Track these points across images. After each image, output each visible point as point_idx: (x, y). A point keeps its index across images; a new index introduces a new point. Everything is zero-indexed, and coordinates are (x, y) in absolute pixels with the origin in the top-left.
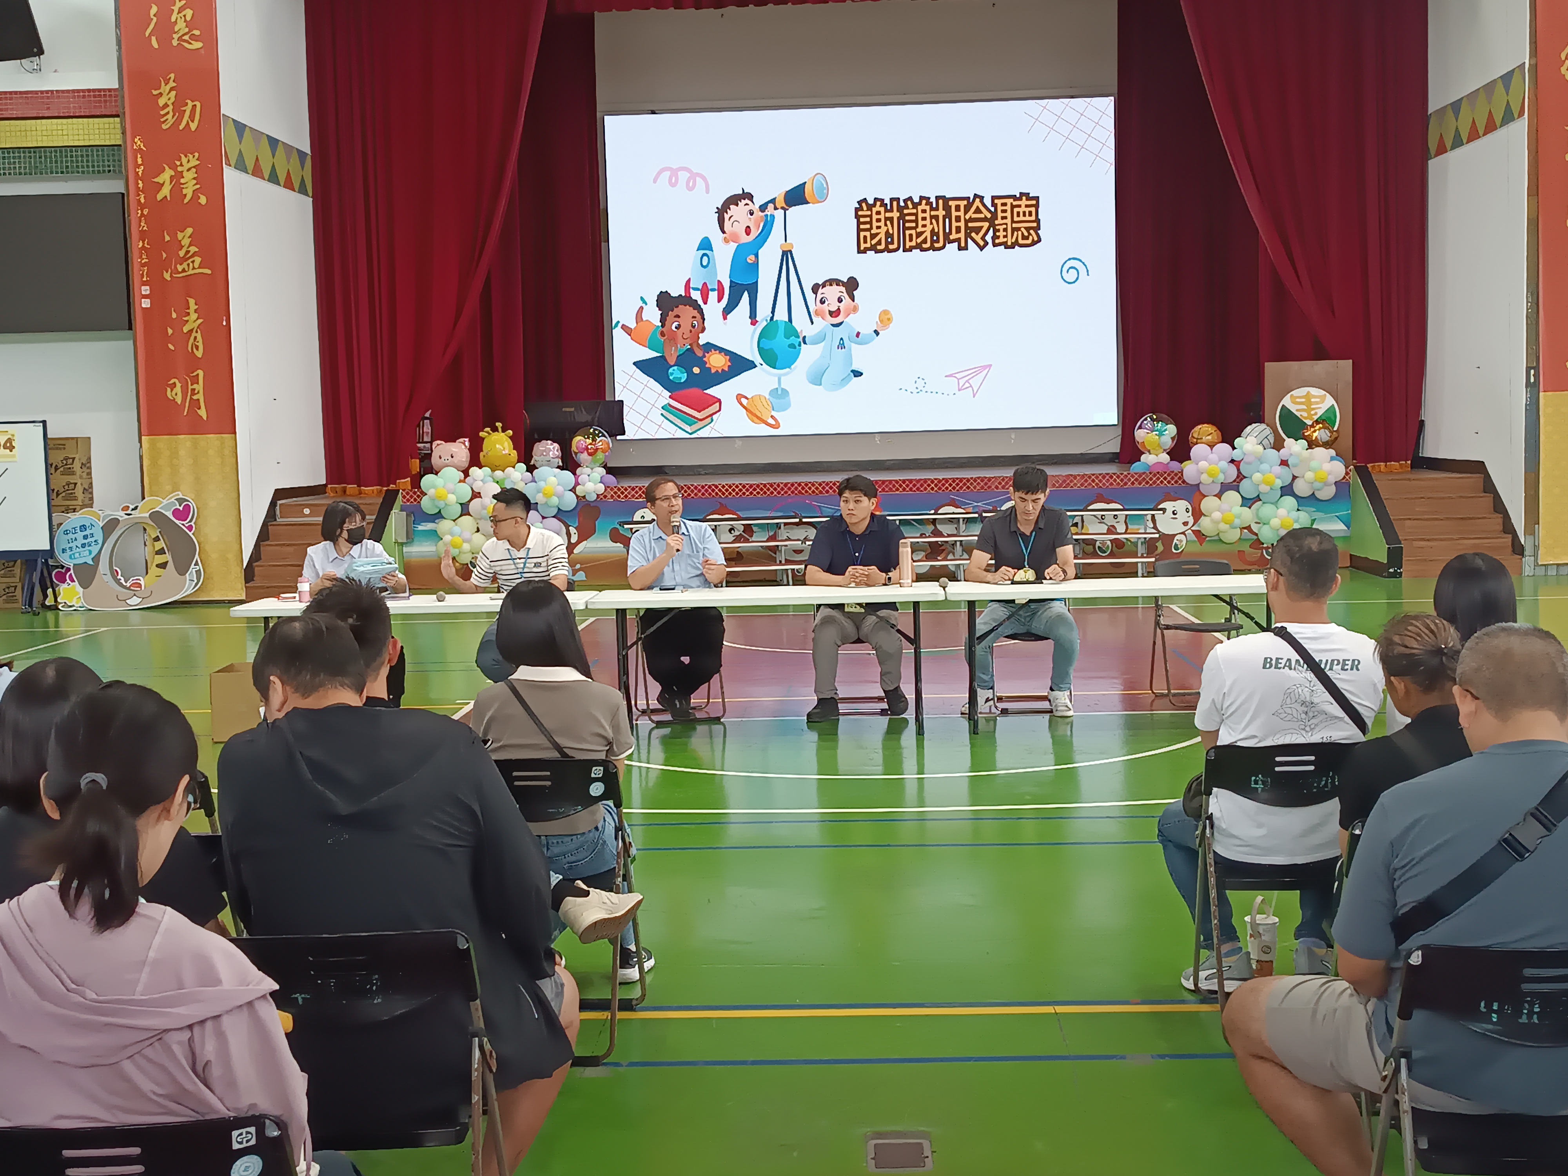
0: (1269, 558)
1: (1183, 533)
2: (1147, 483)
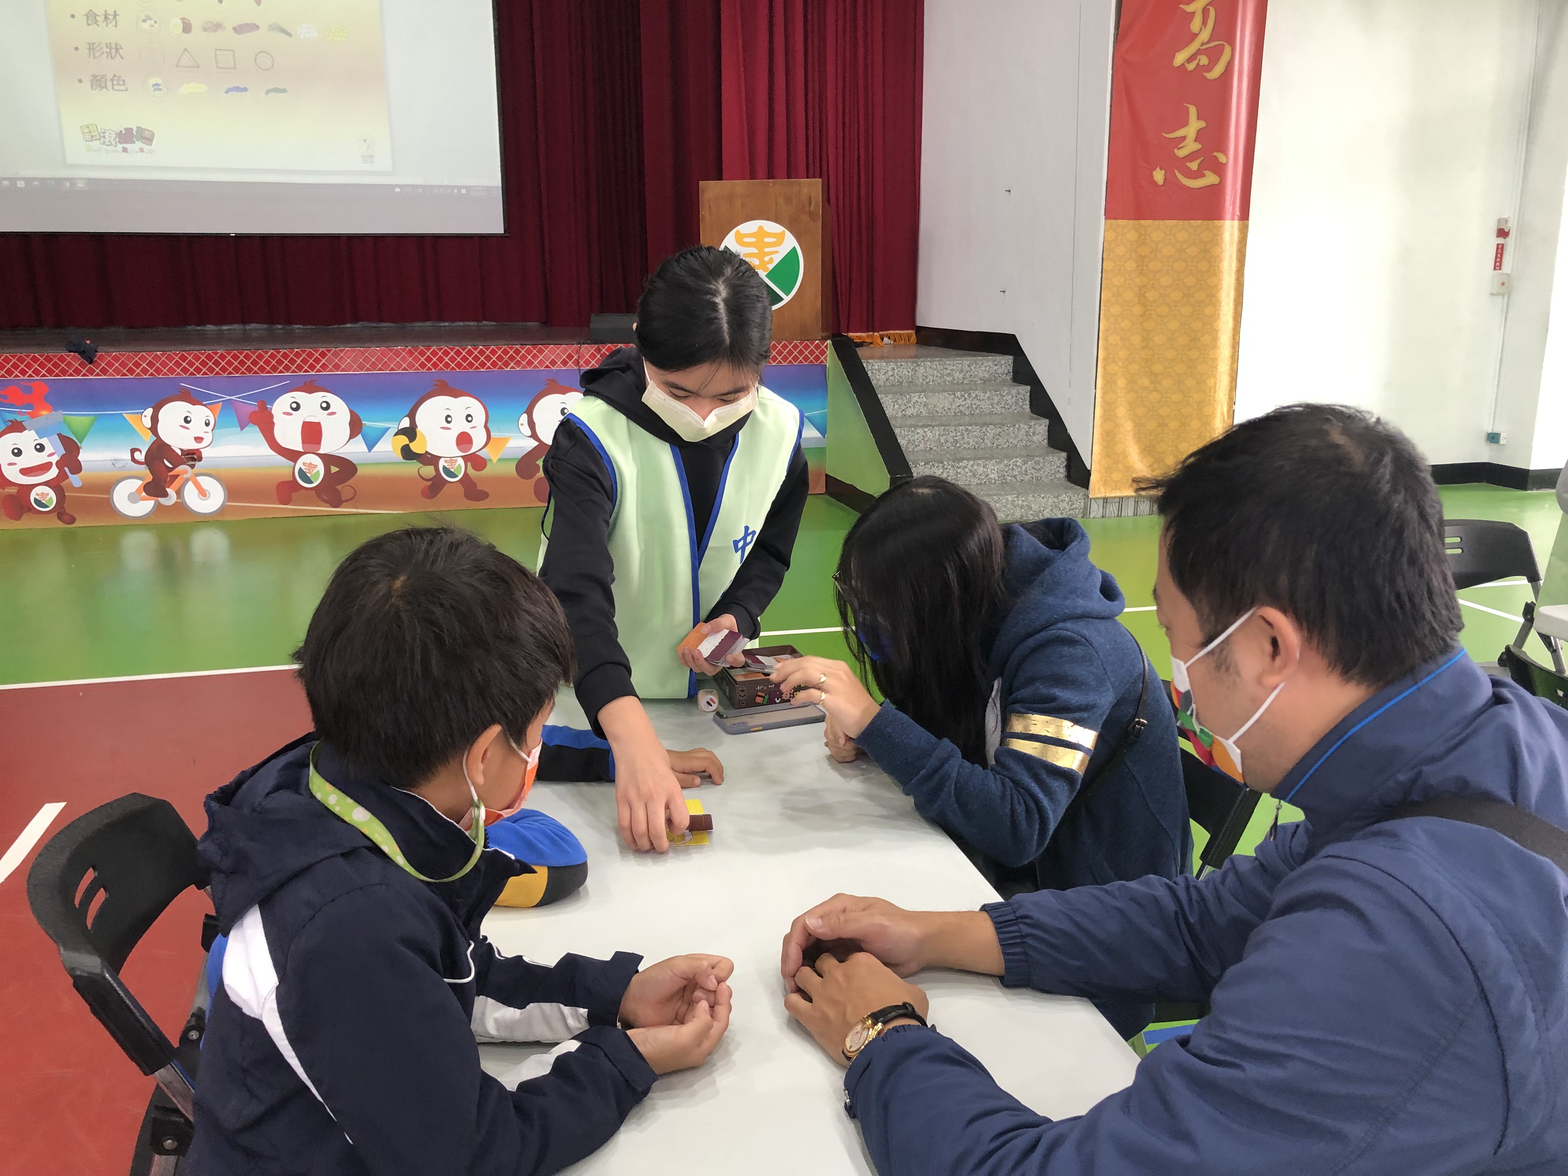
2: (518, 363)
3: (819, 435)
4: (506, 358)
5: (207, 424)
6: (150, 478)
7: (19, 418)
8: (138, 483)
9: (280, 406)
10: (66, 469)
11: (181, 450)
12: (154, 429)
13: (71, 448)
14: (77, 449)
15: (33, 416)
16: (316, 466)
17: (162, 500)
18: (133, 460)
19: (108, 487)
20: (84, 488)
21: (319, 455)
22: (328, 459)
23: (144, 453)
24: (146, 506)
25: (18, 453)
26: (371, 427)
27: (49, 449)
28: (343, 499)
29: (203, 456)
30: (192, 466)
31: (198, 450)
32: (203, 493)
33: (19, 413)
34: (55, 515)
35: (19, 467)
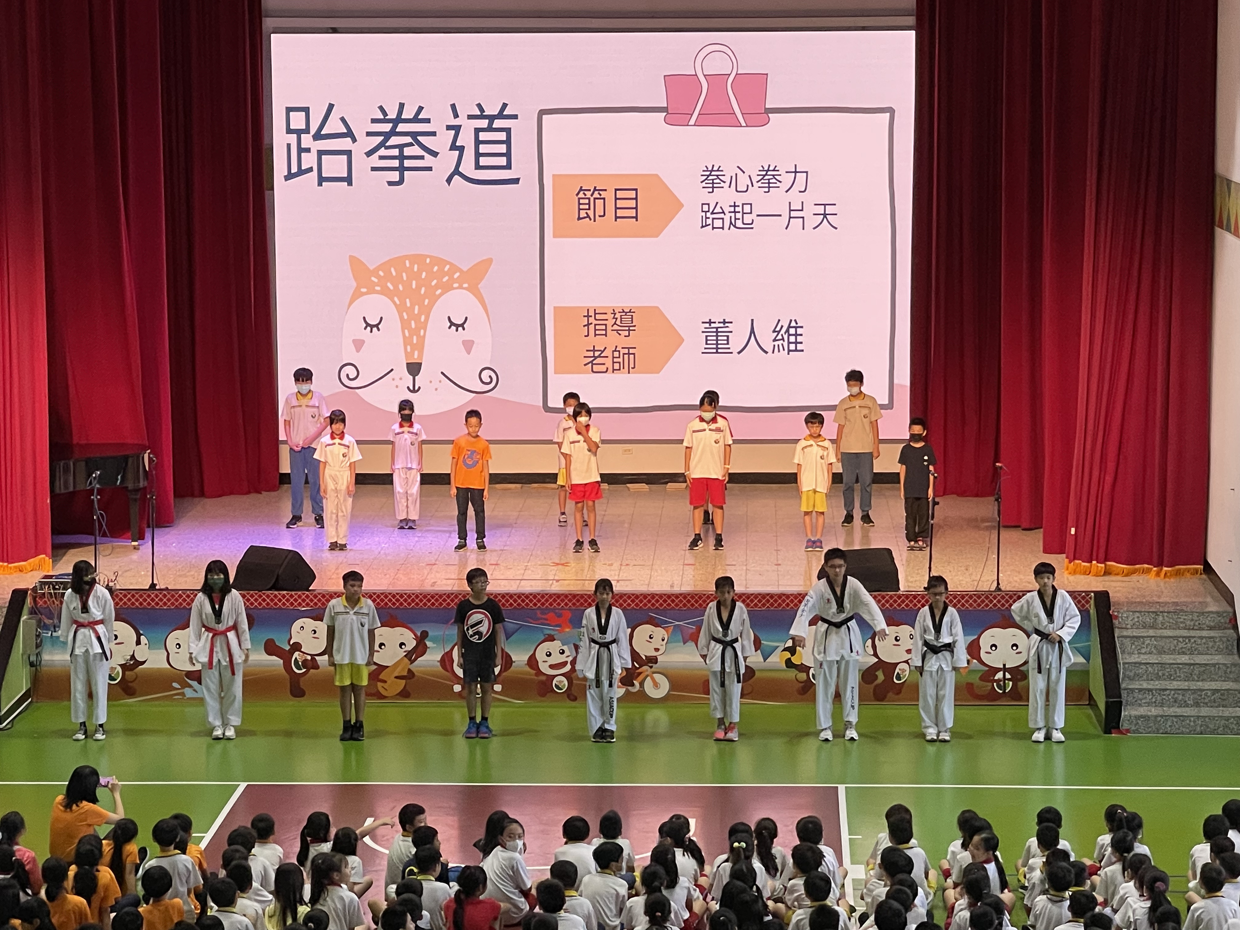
0: (1001, 692)
1: (906, 662)
3: (1084, 661)
5: (663, 640)
6: (624, 674)
7: (552, 633)
11: (646, 656)
15: (560, 632)
17: (630, 688)
25: (549, 654)
26: (767, 646)
27: (567, 653)
28: (745, 693)
29: (658, 660)
30: (651, 667)
31: (656, 657)
32: (656, 685)
33: (553, 630)
34: (565, 695)
35: (549, 664)
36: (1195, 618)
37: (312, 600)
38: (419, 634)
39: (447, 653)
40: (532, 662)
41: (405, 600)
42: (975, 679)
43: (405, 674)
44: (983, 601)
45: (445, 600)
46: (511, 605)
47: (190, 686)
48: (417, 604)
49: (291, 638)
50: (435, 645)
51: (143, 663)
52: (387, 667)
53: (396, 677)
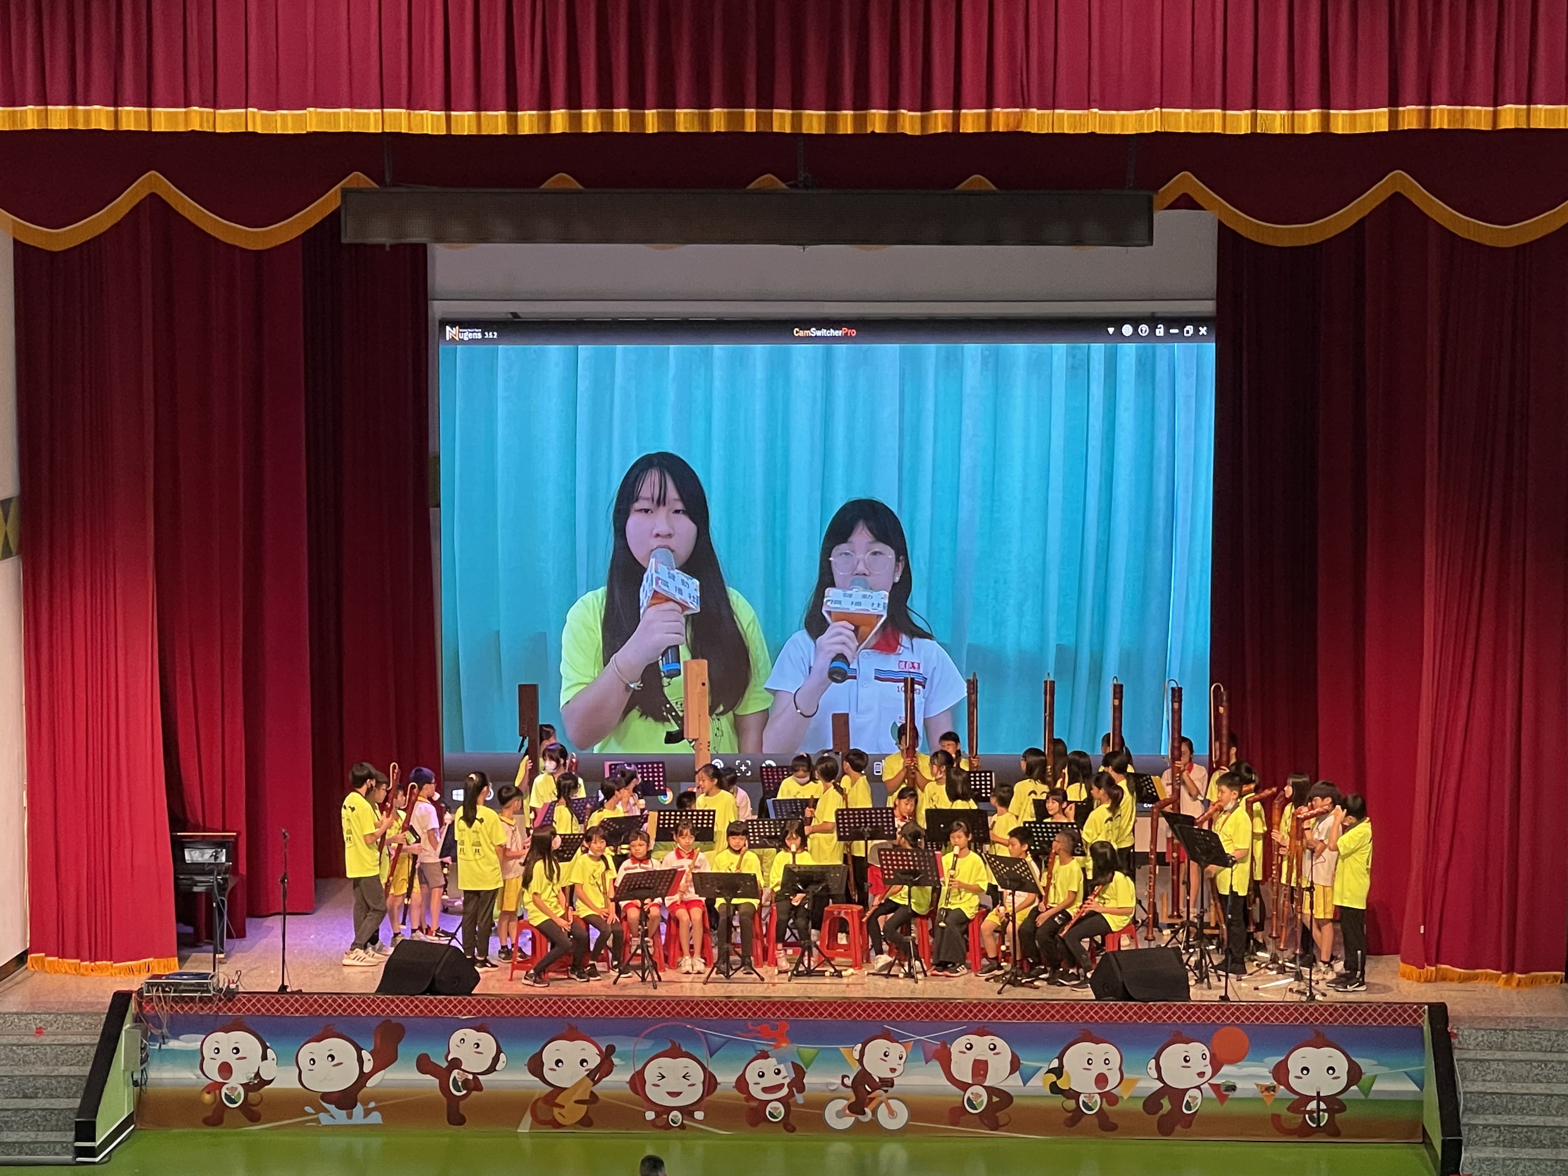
1: (1198, 1087)
2: (1150, 1018)
3: (1418, 1089)
4: (1140, 1013)
5: (901, 1058)
6: (853, 1099)
7: (766, 1048)
8: (845, 1103)
9: (957, 1047)
10: (794, 1089)
11: (880, 1078)
12: (860, 1061)
13: (799, 1072)
14: (804, 1073)
15: (776, 1047)
16: (981, 1096)
17: (860, 1117)
18: (843, 1084)
19: (822, 1105)
20: (805, 1105)
21: (984, 1087)
22: (990, 1090)
23: (851, 1079)
24: (849, 1121)
25: (762, 1075)
26: (1028, 1067)
27: (784, 1073)
28: (1001, 1124)
29: (895, 1083)
30: (886, 1091)
31: (892, 1079)
32: (892, 1113)
33: (767, 1045)
34: (781, 1125)
35: (760, 1086)
36: (1554, 1038)
37: (474, 1007)
38: (604, 1049)
39: (637, 1073)
40: (742, 1084)
41: (588, 1008)
42: (1283, 1110)
43: (587, 1097)
44: (1291, 1014)
45: (635, 1008)
46: (716, 1014)
47: (326, 1111)
48: (602, 1013)
49: (449, 1052)
50: (623, 1063)
51: (272, 1080)
52: (565, 1089)
53: (576, 1102)
